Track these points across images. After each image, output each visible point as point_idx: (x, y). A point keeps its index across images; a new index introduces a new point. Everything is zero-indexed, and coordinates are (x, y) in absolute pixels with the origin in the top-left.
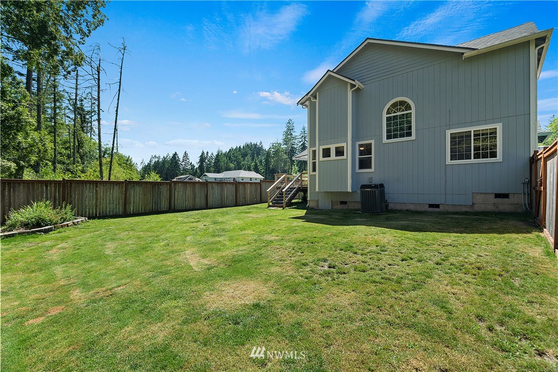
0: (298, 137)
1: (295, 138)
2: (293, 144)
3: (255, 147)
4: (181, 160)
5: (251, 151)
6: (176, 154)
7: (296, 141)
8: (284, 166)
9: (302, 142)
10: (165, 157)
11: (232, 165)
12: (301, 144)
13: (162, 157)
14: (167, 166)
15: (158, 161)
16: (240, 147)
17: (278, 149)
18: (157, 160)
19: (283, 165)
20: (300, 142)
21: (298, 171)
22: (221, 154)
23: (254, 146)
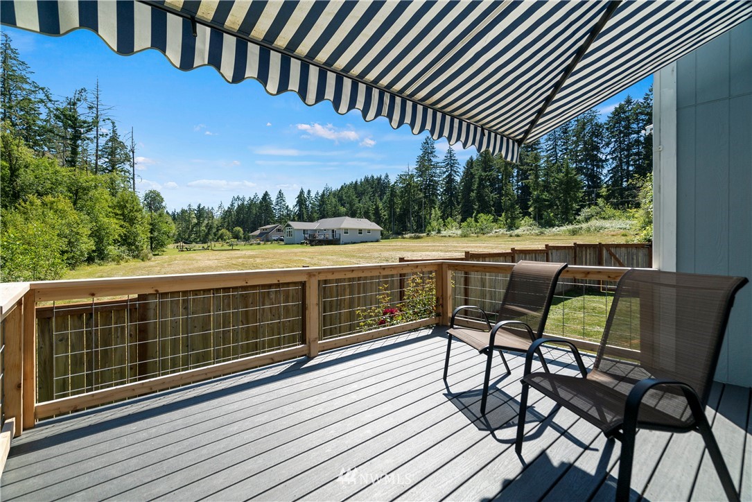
0: (440, 164)
1: (435, 167)
2: (432, 176)
3: (378, 183)
4: (274, 203)
5: (372, 188)
6: (266, 194)
7: (438, 171)
8: (420, 209)
9: (447, 173)
10: (252, 197)
11: (343, 209)
12: (445, 176)
13: (247, 199)
14: (254, 212)
15: (243, 204)
16: (356, 182)
17: (409, 184)
18: (240, 203)
19: (416, 208)
20: (444, 173)
21: (442, 217)
22: (330, 193)
23: (376, 182)
